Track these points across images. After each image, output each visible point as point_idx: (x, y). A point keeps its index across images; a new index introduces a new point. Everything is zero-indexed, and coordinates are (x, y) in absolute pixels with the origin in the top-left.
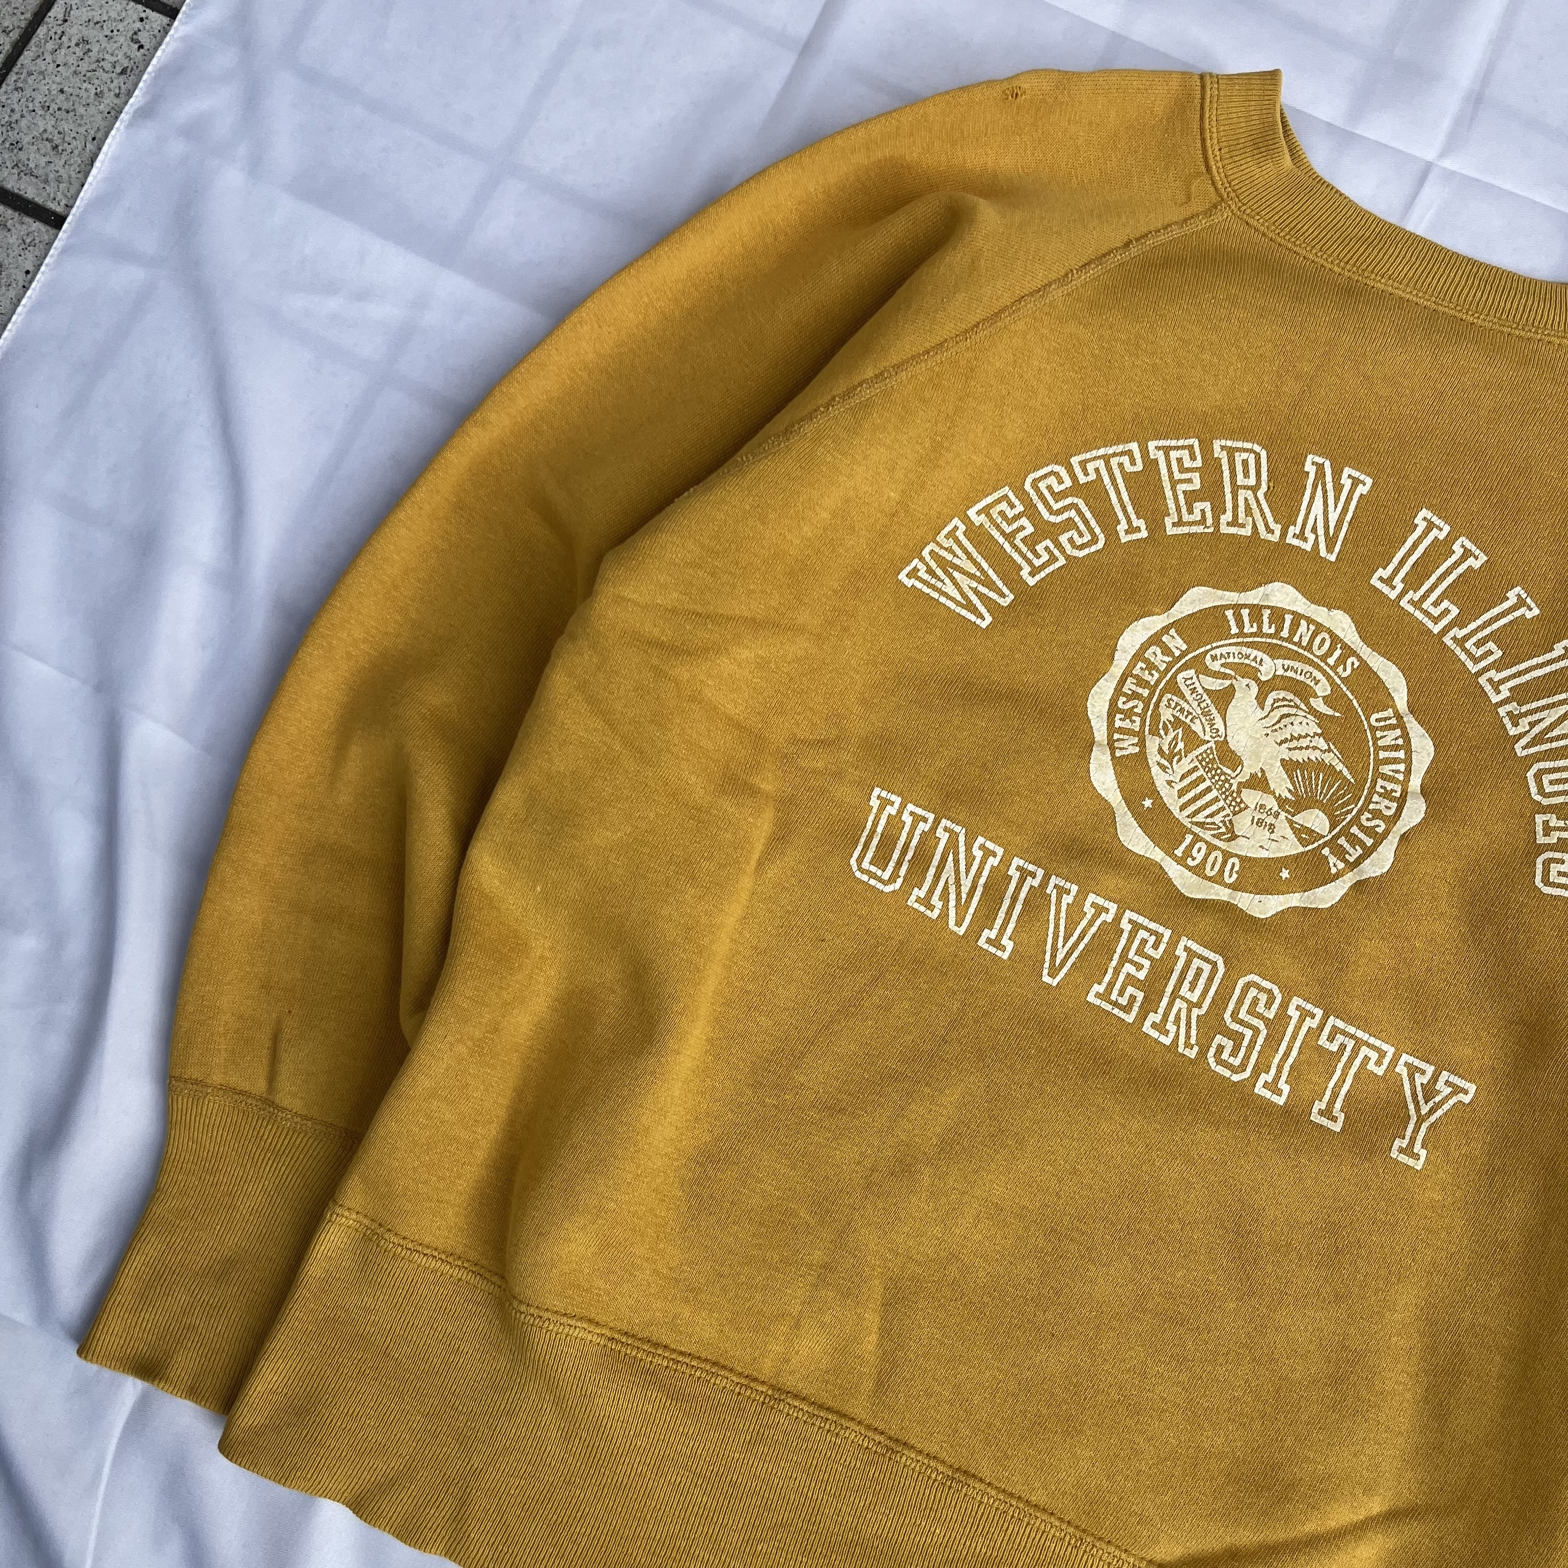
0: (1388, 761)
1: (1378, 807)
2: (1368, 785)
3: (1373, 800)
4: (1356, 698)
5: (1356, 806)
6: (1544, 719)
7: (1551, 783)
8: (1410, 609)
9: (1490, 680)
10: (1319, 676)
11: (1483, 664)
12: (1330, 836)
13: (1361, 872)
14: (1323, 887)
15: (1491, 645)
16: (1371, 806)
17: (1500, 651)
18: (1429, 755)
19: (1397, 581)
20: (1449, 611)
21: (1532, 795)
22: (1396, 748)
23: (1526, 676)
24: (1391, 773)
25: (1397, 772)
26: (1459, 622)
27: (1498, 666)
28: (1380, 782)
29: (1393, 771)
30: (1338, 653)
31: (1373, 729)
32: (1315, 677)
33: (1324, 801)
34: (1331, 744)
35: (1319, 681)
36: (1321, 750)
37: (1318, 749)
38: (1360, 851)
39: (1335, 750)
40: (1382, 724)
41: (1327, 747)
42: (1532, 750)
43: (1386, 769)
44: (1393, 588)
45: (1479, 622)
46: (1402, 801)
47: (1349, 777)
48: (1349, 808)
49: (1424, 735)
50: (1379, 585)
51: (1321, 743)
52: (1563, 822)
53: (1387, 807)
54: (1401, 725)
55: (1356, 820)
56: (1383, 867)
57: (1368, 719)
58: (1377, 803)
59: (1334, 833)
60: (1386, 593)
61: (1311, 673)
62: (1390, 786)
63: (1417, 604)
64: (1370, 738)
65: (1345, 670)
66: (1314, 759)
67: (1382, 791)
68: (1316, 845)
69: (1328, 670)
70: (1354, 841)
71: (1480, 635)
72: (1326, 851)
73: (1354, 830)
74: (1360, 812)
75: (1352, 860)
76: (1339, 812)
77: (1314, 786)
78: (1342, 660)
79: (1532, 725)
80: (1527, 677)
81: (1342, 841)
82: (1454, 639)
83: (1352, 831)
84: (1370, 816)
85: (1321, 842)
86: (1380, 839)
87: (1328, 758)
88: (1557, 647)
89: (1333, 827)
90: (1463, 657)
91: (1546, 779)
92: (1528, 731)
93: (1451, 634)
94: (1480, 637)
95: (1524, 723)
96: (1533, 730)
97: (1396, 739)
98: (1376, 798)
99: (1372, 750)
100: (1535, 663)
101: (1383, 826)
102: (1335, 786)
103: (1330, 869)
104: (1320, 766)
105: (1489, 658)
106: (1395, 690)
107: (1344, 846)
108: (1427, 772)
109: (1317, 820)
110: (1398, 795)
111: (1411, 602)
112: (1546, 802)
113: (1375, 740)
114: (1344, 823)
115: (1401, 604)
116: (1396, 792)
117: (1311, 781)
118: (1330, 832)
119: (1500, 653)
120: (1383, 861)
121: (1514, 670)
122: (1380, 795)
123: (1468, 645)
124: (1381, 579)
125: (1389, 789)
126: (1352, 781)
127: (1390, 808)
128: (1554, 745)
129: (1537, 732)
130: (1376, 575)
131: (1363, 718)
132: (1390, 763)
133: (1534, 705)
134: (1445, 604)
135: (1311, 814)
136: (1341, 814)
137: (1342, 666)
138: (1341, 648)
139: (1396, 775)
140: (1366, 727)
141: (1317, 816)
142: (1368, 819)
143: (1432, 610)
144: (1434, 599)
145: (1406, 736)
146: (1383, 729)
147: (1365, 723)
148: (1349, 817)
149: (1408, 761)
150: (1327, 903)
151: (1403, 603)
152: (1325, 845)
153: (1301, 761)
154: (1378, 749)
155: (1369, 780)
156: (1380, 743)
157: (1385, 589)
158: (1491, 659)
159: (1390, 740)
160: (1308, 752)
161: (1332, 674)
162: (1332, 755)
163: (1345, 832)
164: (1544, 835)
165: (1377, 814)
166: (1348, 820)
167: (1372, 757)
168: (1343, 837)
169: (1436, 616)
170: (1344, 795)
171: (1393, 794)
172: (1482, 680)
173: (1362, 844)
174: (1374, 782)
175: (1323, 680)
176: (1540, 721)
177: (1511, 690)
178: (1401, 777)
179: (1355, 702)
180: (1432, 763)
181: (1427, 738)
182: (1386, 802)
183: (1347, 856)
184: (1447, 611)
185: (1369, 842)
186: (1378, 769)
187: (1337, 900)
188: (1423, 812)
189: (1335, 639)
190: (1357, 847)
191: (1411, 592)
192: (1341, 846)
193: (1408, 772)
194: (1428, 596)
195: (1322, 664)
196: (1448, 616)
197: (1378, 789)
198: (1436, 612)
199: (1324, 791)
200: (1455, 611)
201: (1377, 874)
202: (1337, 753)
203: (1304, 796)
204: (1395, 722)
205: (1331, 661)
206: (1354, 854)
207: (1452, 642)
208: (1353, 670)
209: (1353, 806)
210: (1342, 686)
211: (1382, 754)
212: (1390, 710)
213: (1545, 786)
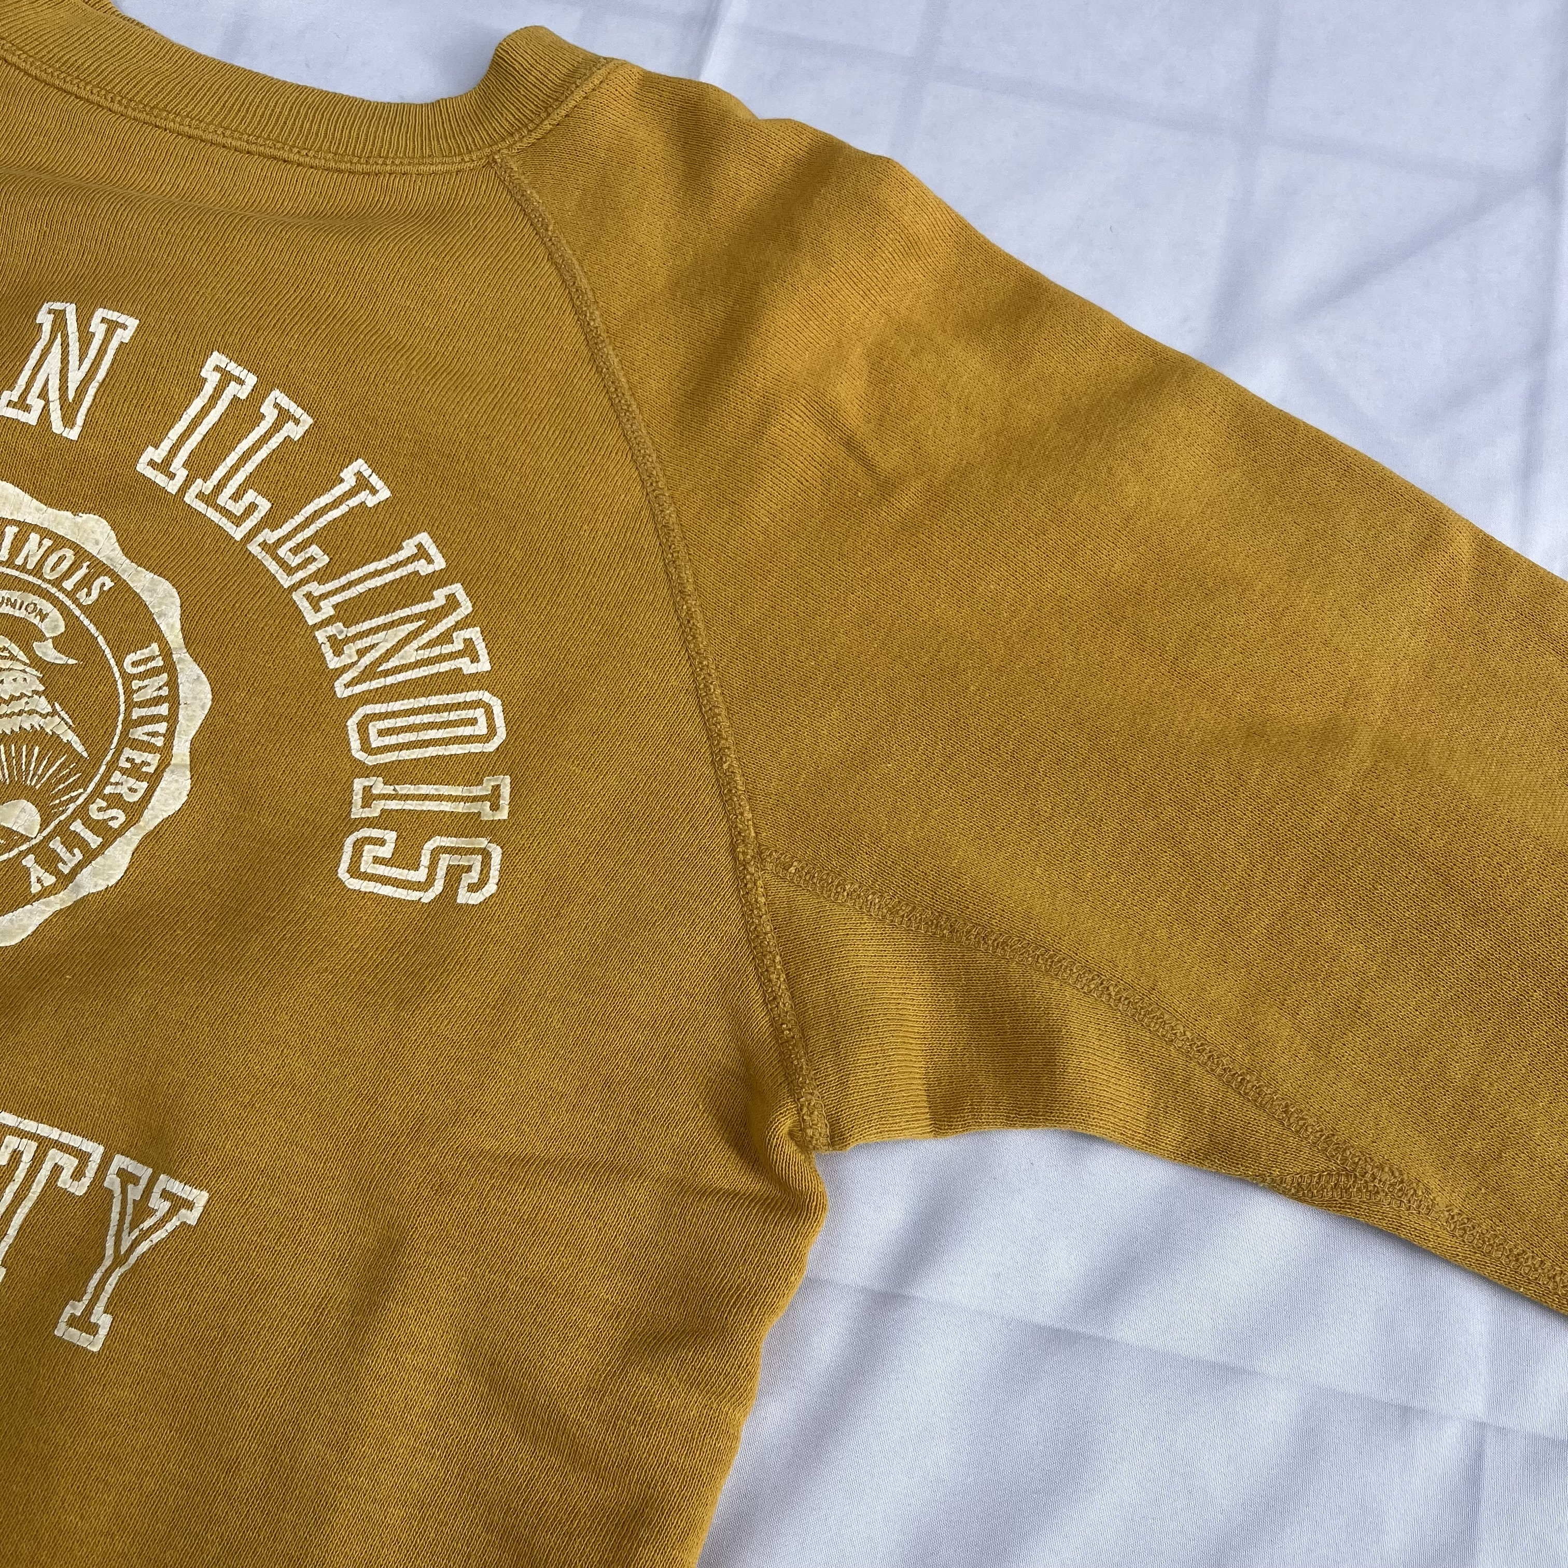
0: (143, 721)
1: (119, 790)
2: (108, 758)
3: (112, 780)
4: (102, 633)
5: (85, 790)
6: (377, 644)
7: (381, 733)
8: (200, 506)
9: (308, 596)
10: (47, 606)
11: (300, 575)
12: (40, 838)
13: (78, 886)
14: (11, 914)
15: (314, 550)
16: (108, 790)
17: (326, 556)
18: (203, 707)
19: (177, 465)
20: (257, 506)
21: (353, 752)
22: (157, 701)
23: (358, 587)
24: (145, 738)
25: (153, 734)
26: (271, 521)
27: (321, 576)
28: (128, 752)
29: (148, 734)
30: (83, 571)
31: (127, 678)
32: (41, 610)
33: (37, 787)
34: (57, 705)
35: (47, 614)
36: (41, 715)
37: (37, 712)
38: (79, 856)
39: (63, 713)
40: (142, 668)
41: (49, 709)
42: (358, 689)
43: (139, 733)
44: (172, 476)
45: (298, 519)
46: (154, 780)
47: (80, 748)
48: (73, 794)
49: (199, 677)
50: (150, 473)
51: (43, 705)
52: (392, 787)
53: (130, 789)
54: (170, 668)
55: (82, 813)
56: (111, 876)
57: (120, 663)
58: (117, 784)
59: (45, 833)
60: (162, 485)
61: (35, 605)
62: (139, 758)
63: (210, 499)
64: (121, 691)
65: (88, 594)
66: (28, 728)
67: (128, 765)
68: (15, 852)
69: (61, 596)
70: (73, 841)
71: (299, 538)
72: (29, 861)
73: (77, 826)
74: (88, 802)
75: (66, 871)
76: (57, 801)
77: (24, 767)
78: (87, 582)
79: (361, 653)
80: (361, 588)
81: (56, 845)
82: (264, 545)
83: (72, 828)
84: (104, 804)
85: (24, 847)
86: (109, 836)
87: (52, 725)
88: (408, 544)
89: (44, 824)
90: (273, 567)
91: (373, 729)
92: (354, 664)
93: (260, 539)
94: (300, 541)
95: (350, 650)
96: (362, 660)
97: (160, 688)
98: (117, 776)
99: (122, 708)
100: (372, 570)
101: (122, 818)
102: (57, 764)
103: (29, 886)
104: (37, 736)
105: (309, 567)
106: (161, 615)
107: (58, 851)
108: (199, 733)
109: (23, 815)
110: (151, 769)
111: (200, 496)
112: (370, 760)
113: (129, 692)
114: (62, 818)
115: (187, 499)
116: (149, 764)
117: (20, 759)
118: (40, 831)
119: (326, 559)
120: (111, 868)
121: (343, 580)
122: (124, 772)
123: (282, 552)
124: (152, 463)
125: (138, 761)
126: (85, 754)
127: (135, 791)
128: (390, 680)
129: (368, 663)
130: (144, 459)
131: (112, 662)
132: (145, 724)
133: (366, 625)
134: (250, 496)
135: (14, 806)
136: (61, 804)
137: (86, 590)
138: (88, 567)
139: (153, 740)
140: (117, 675)
141: (23, 810)
142: (100, 809)
143: (231, 506)
144: (234, 490)
145: (173, 684)
146: (142, 676)
147: (115, 669)
148: (72, 807)
149: (172, 719)
150: (15, 937)
151: (190, 498)
152: (29, 851)
153: (8, 732)
154: (130, 705)
155: (111, 752)
156: (136, 698)
157: (160, 479)
158: (312, 568)
159: (150, 691)
160: (20, 718)
161: (68, 603)
162: (57, 719)
163: (63, 831)
164: (363, 807)
165: (116, 801)
166: (69, 812)
167: (121, 718)
168: (58, 838)
169: (238, 515)
170: (69, 775)
171: (144, 769)
172: (297, 597)
173: (83, 844)
174: (119, 752)
175: (55, 613)
176: (373, 647)
177: (335, 607)
178: (159, 742)
179: (101, 640)
180: (206, 718)
181: (202, 682)
182: (132, 782)
183: (60, 865)
184: (253, 507)
185: (95, 841)
186: (128, 734)
187: (29, 932)
188: (186, 793)
189: (81, 554)
190: (76, 851)
191: (199, 481)
192: (54, 851)
193: (170, 735)
194: (225, 486)
195: (53, 590)
196: (256, 514)
197: (123, 764)
198: (238, 509)
199: (40, 772)
200: (264, 506)
201: (99, 889)
202: (66, 717)
203: (8, 781)
204: (161, 663)
205: (69, 585)
206: (71, 861)
207: (259, 549)
208: (102, 592)
209: (81, 790)
210: (82, 617)
211: (136, 713)
212: (155, 646)
213: (372, 739)
